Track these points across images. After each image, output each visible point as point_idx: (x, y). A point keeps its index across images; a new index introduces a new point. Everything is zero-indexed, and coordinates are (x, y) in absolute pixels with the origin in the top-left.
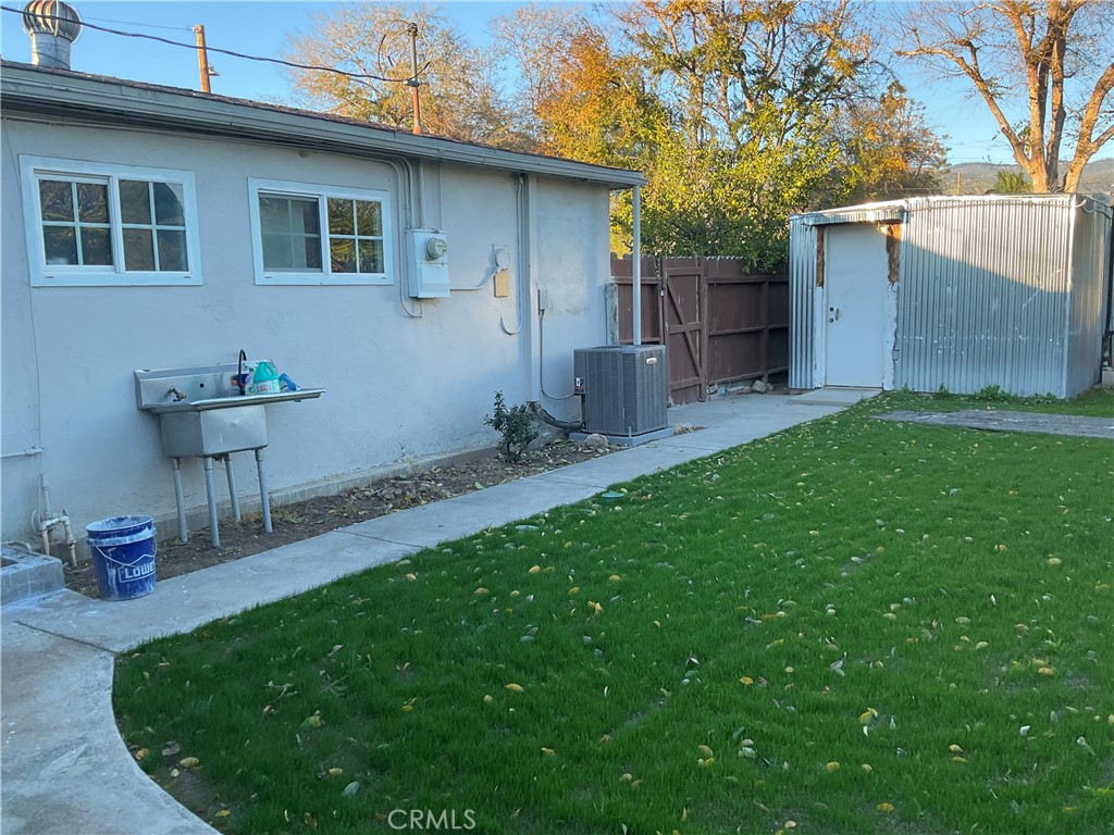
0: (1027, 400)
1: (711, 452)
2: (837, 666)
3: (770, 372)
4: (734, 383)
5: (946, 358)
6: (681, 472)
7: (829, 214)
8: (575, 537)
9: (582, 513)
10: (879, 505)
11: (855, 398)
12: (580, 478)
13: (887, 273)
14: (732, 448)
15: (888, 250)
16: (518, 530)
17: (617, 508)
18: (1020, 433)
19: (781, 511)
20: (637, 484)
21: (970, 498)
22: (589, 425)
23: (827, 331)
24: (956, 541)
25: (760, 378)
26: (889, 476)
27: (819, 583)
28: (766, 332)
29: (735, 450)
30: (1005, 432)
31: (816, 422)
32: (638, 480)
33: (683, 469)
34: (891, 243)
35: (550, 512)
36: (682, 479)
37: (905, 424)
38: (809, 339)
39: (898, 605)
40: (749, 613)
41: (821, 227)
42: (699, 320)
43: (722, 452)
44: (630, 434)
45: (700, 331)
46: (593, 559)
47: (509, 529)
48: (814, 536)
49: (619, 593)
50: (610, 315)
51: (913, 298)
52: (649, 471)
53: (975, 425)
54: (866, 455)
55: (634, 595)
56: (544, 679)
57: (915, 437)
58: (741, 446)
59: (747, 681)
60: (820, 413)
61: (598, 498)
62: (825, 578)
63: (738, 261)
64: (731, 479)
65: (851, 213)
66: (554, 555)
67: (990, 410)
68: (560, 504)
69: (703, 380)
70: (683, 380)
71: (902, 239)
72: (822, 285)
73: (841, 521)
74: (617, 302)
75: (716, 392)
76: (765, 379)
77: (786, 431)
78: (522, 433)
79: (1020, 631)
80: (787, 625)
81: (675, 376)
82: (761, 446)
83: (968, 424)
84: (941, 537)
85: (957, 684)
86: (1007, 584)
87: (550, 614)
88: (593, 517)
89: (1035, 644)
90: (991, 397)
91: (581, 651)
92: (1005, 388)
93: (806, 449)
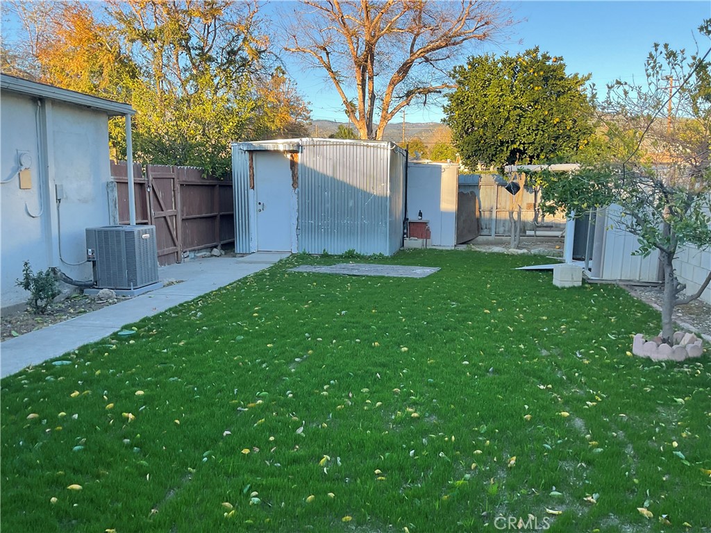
0: (370, 257)
1: (192, 298)
2: (300, 431)
3: (222, 242)
4: (199, 250)
5: (326, 234)
6: (174, 313)
7: (256, 144)
8: (103, 366)
9: (105, 348)
10: (304, 324)
11: (276, 259)
12: (98, 322)
13: (292, 182)
14: (206, 294)
15: (291, 168)
16: (55, 365)
17: (132, 342)
18: (371, 276)
19: (247, 333)
20: (144, 323)
21: (353, 316)
22: (100, 283)
23: (257, 217)
24: (351, 343)
25: (216, 247)
26: (306, 306)
27: (279, 379)
28: (218, 218)
29: (208, 295)
30: (363, 276)
31: (256, 275)
32: (143, 320)
33: (174, 310)
34: (293, 164)
35: (79, 349)
36: (174, 317)
37: (308, 273)
38: (247, 222)
39: (328, 386)
40: (239, 405)
41: (251, 152)
42: (175, 208)
43: (200, 297)
44: (132, 288)
45: (176, 216)
46: (121, 381)
47: (48, 365)
48: (270, 348)
49: (145, 404)
50: (112, 204)
51: (307, 198)
52: (151, 314)
53: (345, 272)
54: (290, 294)
55: (156, 403)
56: (98, 477)
57: (315, 282)
58: (212, 292)
59: (246, 451)
60: (258, 268)
61: (115, 335)
62: (282, 375)
63: (199, 171)
64: (210, 314)
65: (269, 144)
66: (89, 382)
67: (351, 264)
68: (86, 343)
69: (179, 249)
70: (166, 249)
71: (299, 162)
72: (253, 188)
73: (284, 336)
74: (116, 195)
75: (188, 256)
76: (219, 247)
77: (239, 281)
78: (48, 292)
79: (396, 393)
80: (265, 409)
81: (159, 247)
82: (225, 291)
83: (342, 272)
84: (342, 340)
85: (371, 431)
86: (384, 365)
87: (94, 426)
88: (115, 350)
89: (405, 399)
90: (350, 256)
91: (123, 451)
92: (358, 251)
93: (253, 292)
